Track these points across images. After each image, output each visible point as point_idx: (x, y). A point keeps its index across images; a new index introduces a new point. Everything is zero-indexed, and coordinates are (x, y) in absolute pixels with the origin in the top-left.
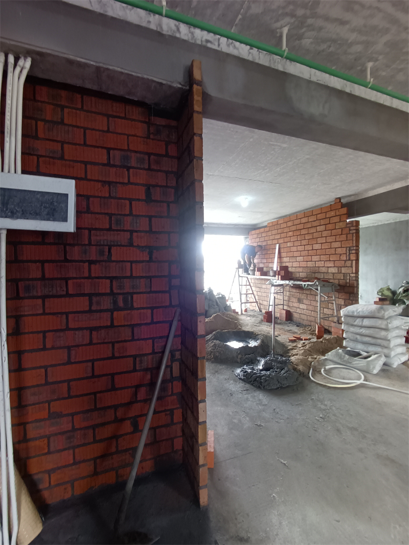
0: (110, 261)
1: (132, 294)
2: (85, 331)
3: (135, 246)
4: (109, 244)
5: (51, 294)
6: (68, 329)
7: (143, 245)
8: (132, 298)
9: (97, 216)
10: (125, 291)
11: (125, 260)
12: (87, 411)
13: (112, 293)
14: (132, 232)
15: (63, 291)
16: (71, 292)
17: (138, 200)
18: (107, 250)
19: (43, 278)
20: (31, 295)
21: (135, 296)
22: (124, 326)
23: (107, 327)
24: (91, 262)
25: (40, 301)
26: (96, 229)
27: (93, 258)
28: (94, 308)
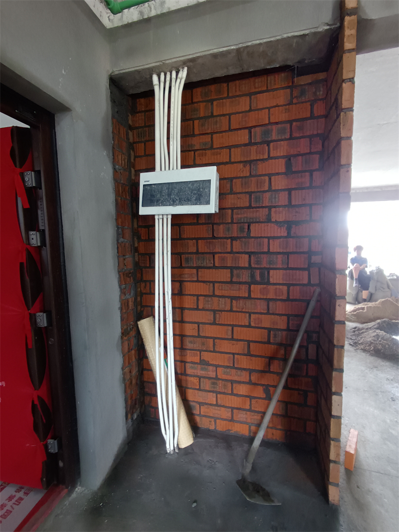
0: (249, 237)
1: (269, 269)
2: (227, 299)
3: (274, 222)
4: (248, 221)
5: (202, 265)
6: (214, 295)
7: (281, 220)
8: (269, 273)
9: (239, 196)
10: (262, 266)
11: (263, 235)
12: (228, 367)
13: (250, 267)
14: (270, 208)
15: (211, 263)
16: (217, 265)
17: (278, 174)
18: (247, 227)
19: (197, 253)
20: (189, 265)
21: (271, 272)
22: (260, 299)
23: (244, 298)
24: (233, 239)
25: (195, 271)
26: (238, 208)
27: (235, 235)
28: (234, 280)
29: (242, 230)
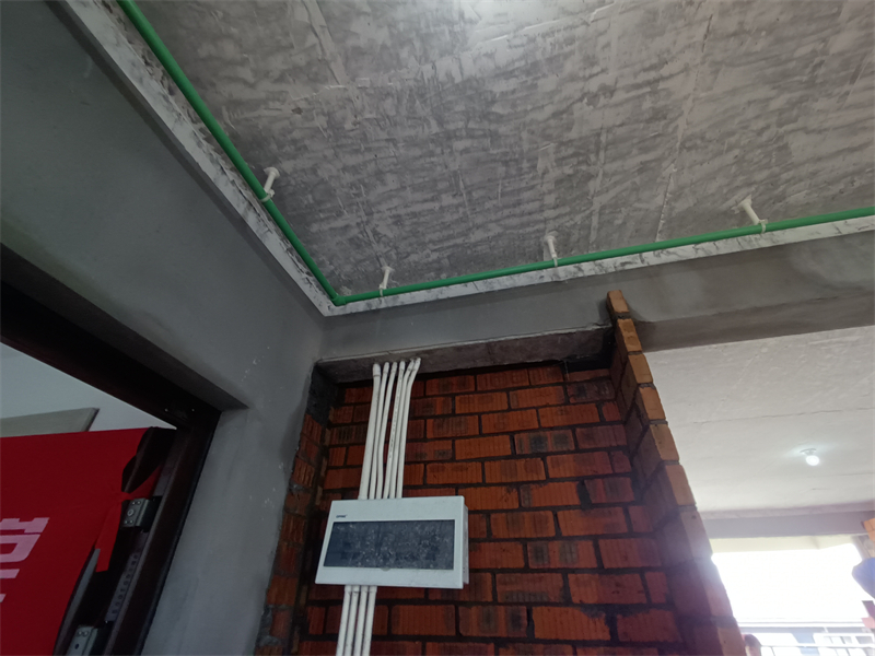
0: (533, 640)
3: (577, 605)
4: (527, 600)
7: (591, 601)
9: (505, 545)
11: (561, 638)
14: (565, 572)
17: (568, 507)
18: (525, 614)
24: (499, 643)
26: (503, 571)
27: (502, 632)
29: (515, 620)
